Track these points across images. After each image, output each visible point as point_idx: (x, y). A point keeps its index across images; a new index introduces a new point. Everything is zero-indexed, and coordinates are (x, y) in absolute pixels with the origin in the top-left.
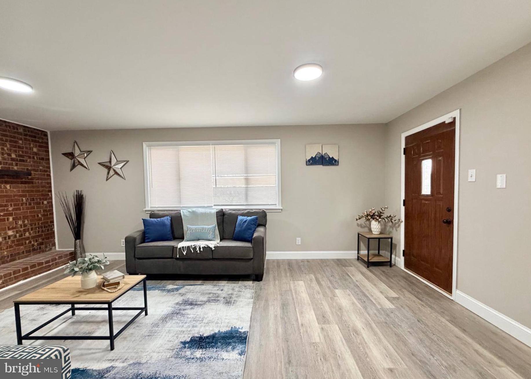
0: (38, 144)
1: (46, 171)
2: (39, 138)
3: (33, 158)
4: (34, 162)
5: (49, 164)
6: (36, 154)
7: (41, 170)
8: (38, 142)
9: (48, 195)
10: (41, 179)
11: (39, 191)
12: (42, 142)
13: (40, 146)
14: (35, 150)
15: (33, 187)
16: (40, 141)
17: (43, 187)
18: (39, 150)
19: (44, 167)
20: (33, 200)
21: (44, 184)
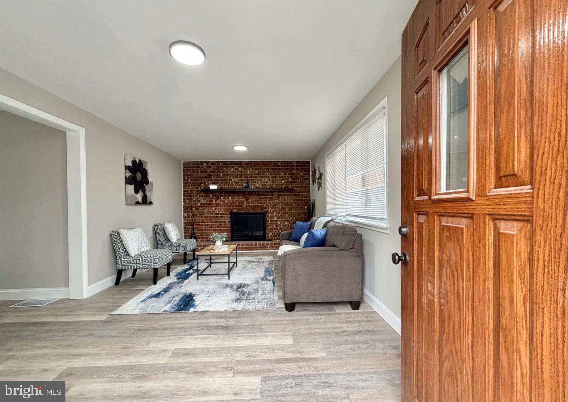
0: (303, 170)
1: (307, 187)
2: (304, 166)
3: (301, 179)
4: (301, 182)
5: (310, 182)
6: (302, 176)
7: (304, 187)
8: (304, 169)
9: (308, 202)
10: (305, 192)
11: (302, 200)
12: (306, 169)
13: (305, 171)
14: (302, 174)
15: (300, 197)
16: (305, 168)
17: (305, 197)
18: (304, 174)
19: (306, 184)
20: (299, 205)
21: (306, 196)
